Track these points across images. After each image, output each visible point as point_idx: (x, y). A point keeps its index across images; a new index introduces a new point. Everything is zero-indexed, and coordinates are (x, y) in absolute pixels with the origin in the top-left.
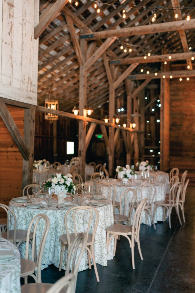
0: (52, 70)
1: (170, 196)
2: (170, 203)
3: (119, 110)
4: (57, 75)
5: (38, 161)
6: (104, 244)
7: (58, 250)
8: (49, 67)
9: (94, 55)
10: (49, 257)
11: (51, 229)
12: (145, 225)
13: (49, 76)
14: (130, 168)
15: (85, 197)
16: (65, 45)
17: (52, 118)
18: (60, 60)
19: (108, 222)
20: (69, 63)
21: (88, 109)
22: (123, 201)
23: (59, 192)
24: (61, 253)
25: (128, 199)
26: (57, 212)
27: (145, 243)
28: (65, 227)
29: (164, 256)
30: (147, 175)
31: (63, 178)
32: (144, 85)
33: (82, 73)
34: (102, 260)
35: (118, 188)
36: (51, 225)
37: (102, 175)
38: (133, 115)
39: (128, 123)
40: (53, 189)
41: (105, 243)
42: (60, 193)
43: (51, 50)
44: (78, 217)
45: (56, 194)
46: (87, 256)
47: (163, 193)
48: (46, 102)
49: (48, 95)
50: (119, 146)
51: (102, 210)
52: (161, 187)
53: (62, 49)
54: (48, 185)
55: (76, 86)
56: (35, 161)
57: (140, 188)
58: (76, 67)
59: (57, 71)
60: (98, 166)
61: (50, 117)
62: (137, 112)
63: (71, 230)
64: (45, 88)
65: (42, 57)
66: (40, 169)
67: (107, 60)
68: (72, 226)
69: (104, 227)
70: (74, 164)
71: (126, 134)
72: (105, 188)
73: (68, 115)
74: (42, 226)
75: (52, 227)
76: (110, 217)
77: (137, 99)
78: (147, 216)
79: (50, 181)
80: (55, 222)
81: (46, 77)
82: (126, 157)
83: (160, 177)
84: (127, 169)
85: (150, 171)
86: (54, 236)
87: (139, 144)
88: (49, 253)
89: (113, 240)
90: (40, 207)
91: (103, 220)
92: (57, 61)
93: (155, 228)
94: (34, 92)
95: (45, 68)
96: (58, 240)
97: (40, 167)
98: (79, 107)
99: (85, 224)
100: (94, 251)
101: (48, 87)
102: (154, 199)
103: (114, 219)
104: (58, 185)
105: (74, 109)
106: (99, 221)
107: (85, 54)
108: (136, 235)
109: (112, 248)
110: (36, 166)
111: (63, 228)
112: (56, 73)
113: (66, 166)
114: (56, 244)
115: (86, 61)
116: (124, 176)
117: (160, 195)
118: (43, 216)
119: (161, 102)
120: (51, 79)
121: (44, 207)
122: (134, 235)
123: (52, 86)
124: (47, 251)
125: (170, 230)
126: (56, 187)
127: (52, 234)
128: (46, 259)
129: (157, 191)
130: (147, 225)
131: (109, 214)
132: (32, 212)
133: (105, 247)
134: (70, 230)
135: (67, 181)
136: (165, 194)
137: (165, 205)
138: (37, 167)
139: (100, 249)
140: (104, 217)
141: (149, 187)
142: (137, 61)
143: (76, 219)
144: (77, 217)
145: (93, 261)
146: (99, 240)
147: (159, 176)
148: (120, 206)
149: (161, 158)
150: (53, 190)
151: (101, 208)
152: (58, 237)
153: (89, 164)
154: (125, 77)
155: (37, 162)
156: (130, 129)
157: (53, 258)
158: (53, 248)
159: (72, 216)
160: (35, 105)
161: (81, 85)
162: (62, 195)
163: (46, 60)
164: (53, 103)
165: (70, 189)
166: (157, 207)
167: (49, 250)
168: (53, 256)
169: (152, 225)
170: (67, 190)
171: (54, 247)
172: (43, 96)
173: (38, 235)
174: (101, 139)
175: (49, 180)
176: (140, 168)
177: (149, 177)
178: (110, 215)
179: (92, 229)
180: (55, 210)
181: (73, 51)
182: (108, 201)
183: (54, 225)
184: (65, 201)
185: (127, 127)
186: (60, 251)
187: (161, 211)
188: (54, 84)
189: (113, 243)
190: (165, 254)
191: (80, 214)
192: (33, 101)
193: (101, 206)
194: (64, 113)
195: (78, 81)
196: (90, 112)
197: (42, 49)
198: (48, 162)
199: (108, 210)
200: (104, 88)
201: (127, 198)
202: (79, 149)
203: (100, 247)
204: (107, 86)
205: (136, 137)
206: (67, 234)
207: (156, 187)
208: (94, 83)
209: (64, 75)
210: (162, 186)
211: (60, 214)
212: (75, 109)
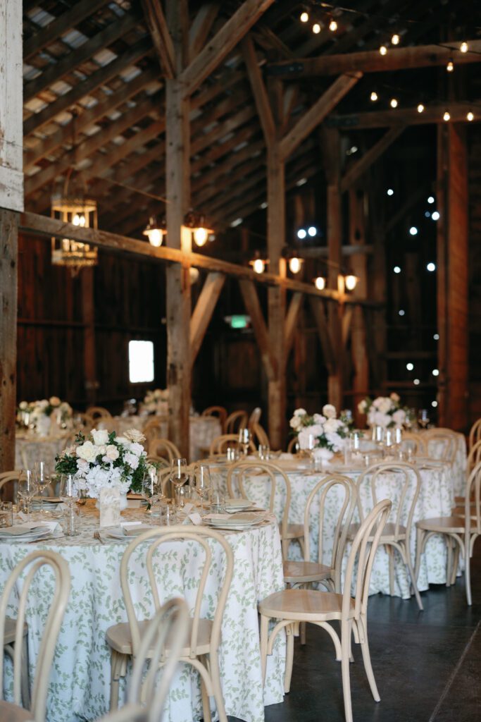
0: (73, 97)
1: (467, 505)
2: (468, 523)
3: (301, 234)
4: (89, 115)
5: (32, 405)
6: (253, 651)
7: (102, 676)
8: (61, 87)
9: (211, 43)
10: (71, 701)
11: (78, 608)
12: (388, 599)
13: (64, 118)
14: (338, 417)
15: (189, 506)
16: (113, 12)
17: (76, 258)
18: (98, 64)
19: (264, 581)
20: (131, 73)
21: (197, 225)
22: (316, 523)
23: (102, 489)
24: (111, 684)
25: (331, 513)
26: (94, 551)
27: (388, 651)
28: (123, 599)
29: (448, 686)
30: (393, 439)
31: (116, 444)
32: (380, 148)
33: (175, 106)
34: (247, 705)
35: (299, 478)
36: (77, 594)
37: (246, 440)
38: (348, 250)
39: (332, 273)
40: (82, 480)
41: (256, 650)
42: (106, 494)
43: (66, 28)
44: (167, 565)
45: (92, 494)
46: (197, 692)
47: (444, 492)
48: (56, 208)
49: (61, 184)
50: (302, 354)
51: (244, 544)
52: (440, 475)
53: (104, 26)
54: (66, 467)
55: (154, 154)
56: (23, 405)
57: (371, 477)
58: (153, 88)
59: (89, 102)
60: (233, 417)
61: (69, 255)
62: (362, 240)
63: (144, 609)
64: (52, 159)
65: (38, 54)
66: (39, 429)
67: (257, 65)
68: (147, 597)
69: (252, 597)
70: (153, 413)
71: (326, 312)
72: (256, 480)
73: (128, 243)
74: (49, 598)
75: (81, 603)
76: (270, 567)
77: (360, 195)
78: (395, 568)
79: (72, 456)
80: (91, 585)
81: (53, 122)
82: (326, 389)
83: (436, 445)
84: (327, 418)
85: (404, 426)
86: (87, 630)
87: (369, 343)
88: (72, 688)
89: (283, 640)
90: (39, 537)
91: (247, 575)
92: (88, 66)
93: (421, 607)
94: (13, 166)
95: (48, 90)
96: (101, 642)
97: (38, 424)
98: (165, 220)
99: (189, 588)
100: (221, 675)
101: (62, 156)
102: (417, 511)
103: (286, 573)
104: (99, 467)
105: (148, 227)
106: (236, 577)
107: (181, 40)
108: (356, 621)
109: (278, 666)
110: (26, 418)
111: (117, 605)
112: (85, 108)
113: (128, 419)
114: (96, 657)
115: (185, 66)
116: (318, 441)
117: (435, 501)
118: (47, 557)
119: (439, 206)
120: (68, 130)
121: (54, 539)
122: (348, 620)
123: (73, 153)
124: (65, 680)
125: (470, 609)
126: (90, 472)
127: (82, 623)
128: (64, 706)
129: (427, 486)
130: (396, 597)
131: (269, 557)
132: (13, 555)
133: (256, 661)
134: (141, 609)
135: (126, 455)
136: (453, 499)
137: (453, 531)
138: (30, 423)
139: (240, 669)
140: (251, 565)
141: (398, 475)
142: (358, 65)
143: (159, 572)
144: (162, 565)
145: (216, 709)
146: (237, 640)
147: (433, 442)
148: (303, 537)
149: (441, 388)
150: (81, 485)
151: (240, 535)
152: (100, 635)
153: (204, 413)
154: (319, 119)
155: (28, 406)
156: (339, 294)
157: (86, 703)
158: (86, 671)
159: (145, 562)
160: (17, 209)
161: (171, 144)
162: (111, 498)
163: (50, 64)
164: (79, 210)
165: (138, 478)
166: (425, 540)
167: (72, 676)
168: (84, 696)
169: (413, 596)
170: (130, 483)
171: (89, 667)
172: (46, 188)
173: (33, 630)
174: (244, 332)
175: (68, 453)
176: (372, 418)
177: (400, 444)
178: (271, 561)
179: (211, 603)
180: (89, 545)
181: (141, 30)
182: (265, 517)
183: (87, 593)
184: (122, 518)
185: (326, 286)
186: (107, 679)
187: (439, 553)
188: (82, 147)
189: (282, 650)
190: (451, 681)
191: (172, 557)
192: (9, 195)
193: (242, 531)
194: (117, 240)
195: (163, 136)
196: (202, 235)
197: (36, 25)
198: (66, 406)
199: (265, 543)
200: (250, 160)
201: (329, 512)
202: (170, 359)
203: (239, 664)
204: (257, 153)
205: (359, 321)
206: (129, 623)
207: (422, 473)
208: (216, 143)
209: (115, 115)
210: (443, 471)
211: (105, 557)
212: (153, 227)
